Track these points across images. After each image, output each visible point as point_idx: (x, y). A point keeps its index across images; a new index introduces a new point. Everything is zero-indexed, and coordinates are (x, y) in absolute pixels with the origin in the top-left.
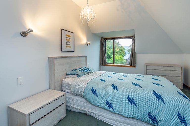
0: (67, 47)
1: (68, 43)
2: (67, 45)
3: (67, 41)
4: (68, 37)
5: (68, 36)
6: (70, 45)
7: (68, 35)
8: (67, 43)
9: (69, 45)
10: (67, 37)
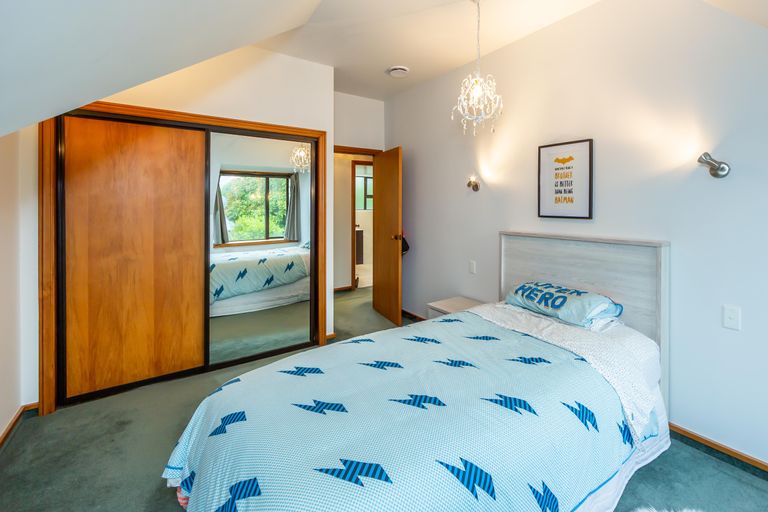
0: (557, 200)
1: (562, 188)
2: (559, 195)
3: (559, 180)
4: (564, 163)
5: (564, 161)
6: (570, 192)
7: (561, 158)
8: (559, 188)
9: (568, 195)
10: (561, 165)
